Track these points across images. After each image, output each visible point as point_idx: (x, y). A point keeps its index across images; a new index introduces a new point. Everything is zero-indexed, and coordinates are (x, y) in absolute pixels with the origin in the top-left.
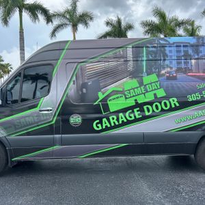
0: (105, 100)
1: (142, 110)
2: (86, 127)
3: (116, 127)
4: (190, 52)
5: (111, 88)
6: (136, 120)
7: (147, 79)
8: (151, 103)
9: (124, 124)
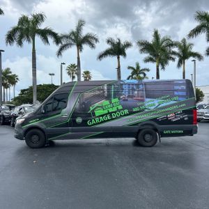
0: (93, 110)
1: (111, 116)
2: (84, 123)
3: (98, 123)
4: (135, 87)
5: (97, 104)
6: (108, 120)
7: (113, 101)
8: (115, 112)
9: (102, 122)
